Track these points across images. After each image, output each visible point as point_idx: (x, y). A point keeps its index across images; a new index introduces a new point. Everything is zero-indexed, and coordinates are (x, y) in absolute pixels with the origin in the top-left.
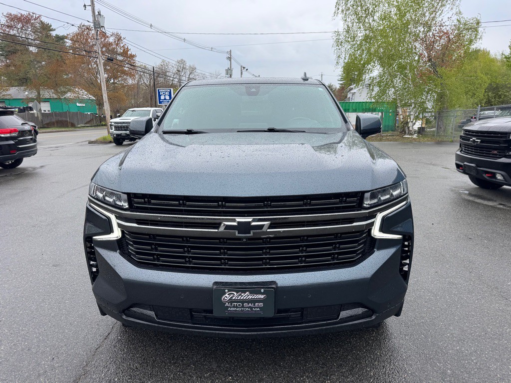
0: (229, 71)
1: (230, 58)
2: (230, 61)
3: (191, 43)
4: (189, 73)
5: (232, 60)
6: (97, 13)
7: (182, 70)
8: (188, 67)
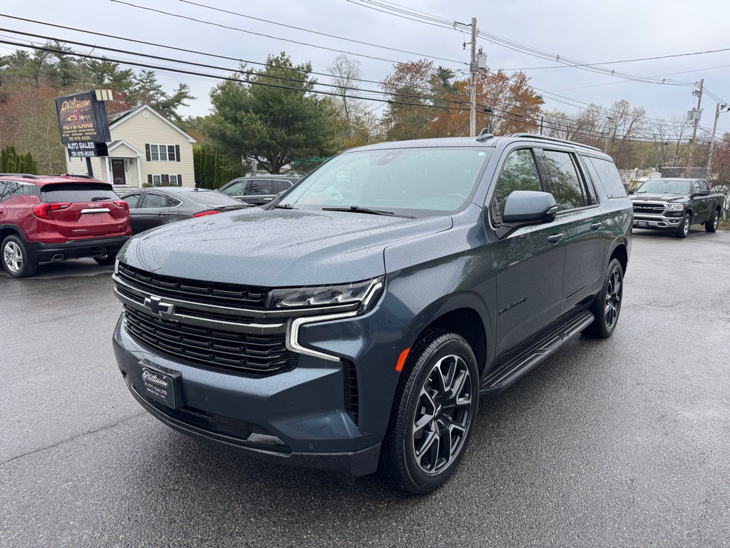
0: (695, 114)
1: (699, 93)
2: (700, 97)
3: (621, 75)
4: (631, 119)
5: (703, 95)
6: (477, 52)
7: (621, 116)
8: (630, 112)
